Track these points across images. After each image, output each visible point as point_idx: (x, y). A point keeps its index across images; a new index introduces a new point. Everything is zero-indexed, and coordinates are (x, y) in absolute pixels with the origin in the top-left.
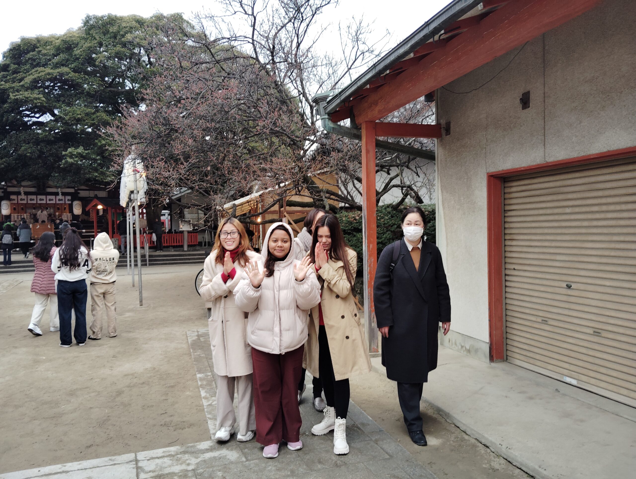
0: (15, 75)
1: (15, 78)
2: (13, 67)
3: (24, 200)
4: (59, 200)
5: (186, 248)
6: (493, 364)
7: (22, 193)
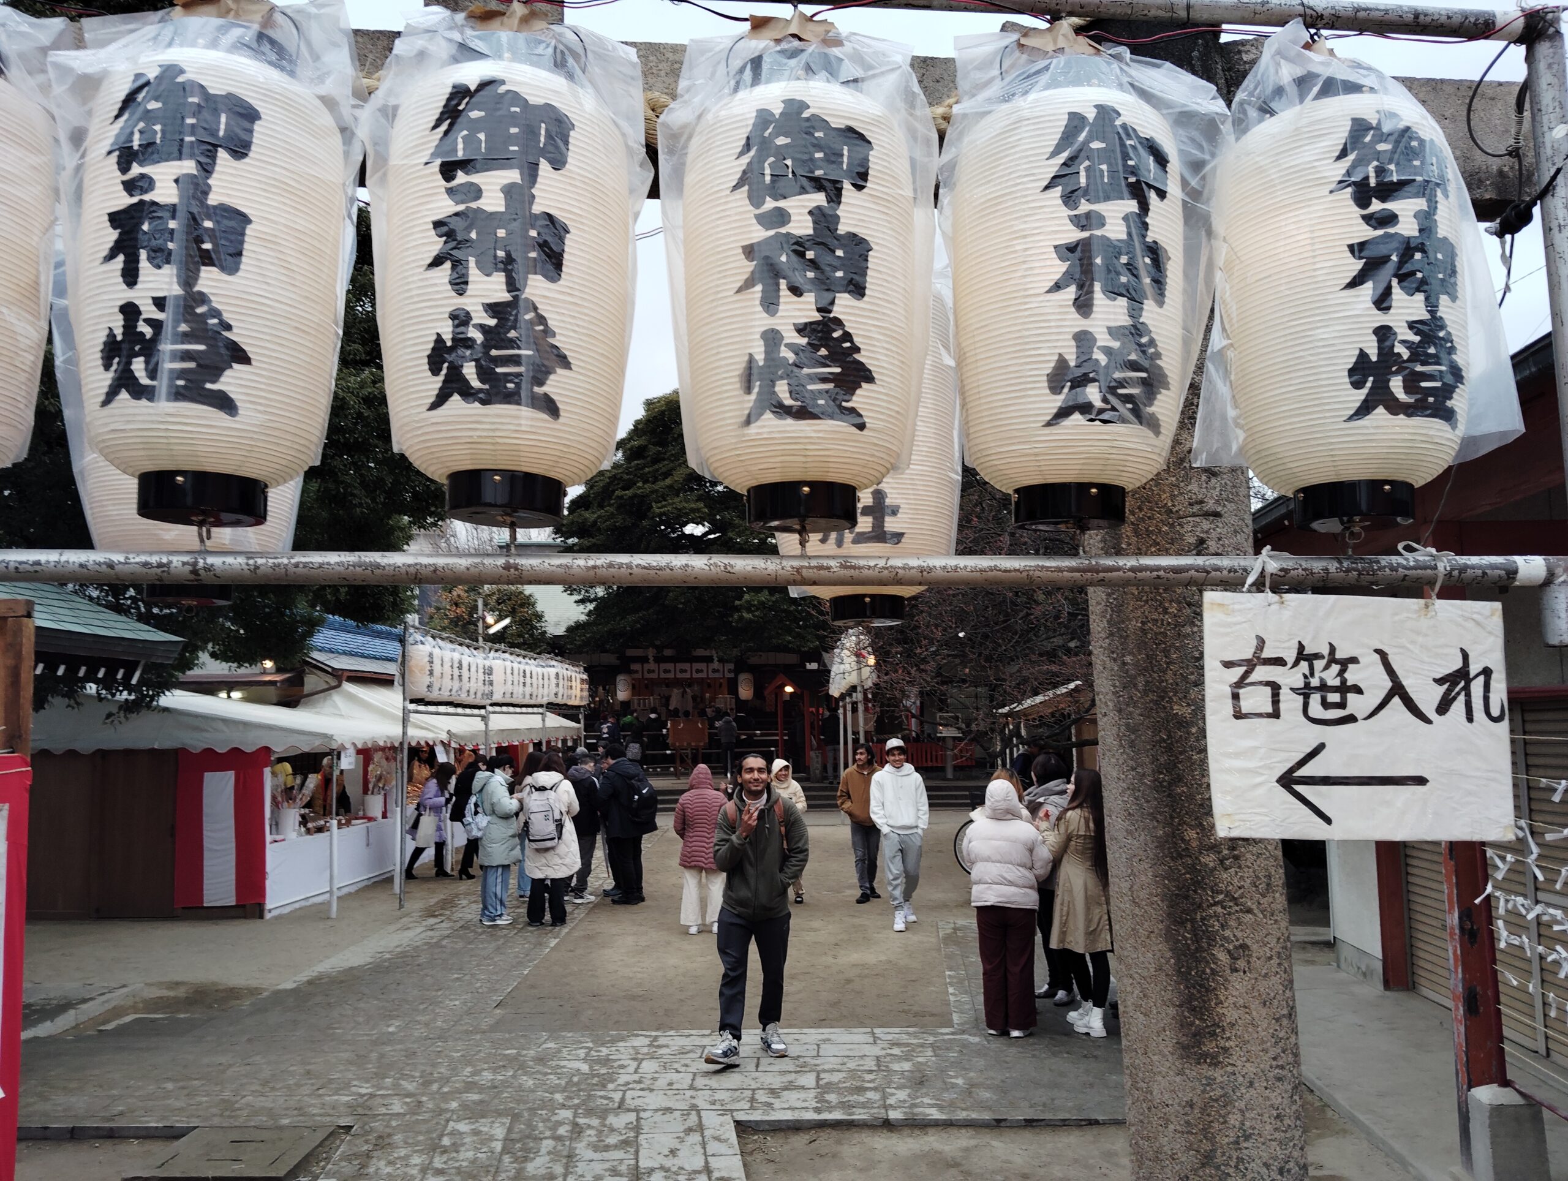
0: (656, 467)
1: (657, 470)
2: (653, 450)
3: (653, 671)
4: (714, 671)
5: (950, 775)
6: (1388, 993)
7: (651, 659)
